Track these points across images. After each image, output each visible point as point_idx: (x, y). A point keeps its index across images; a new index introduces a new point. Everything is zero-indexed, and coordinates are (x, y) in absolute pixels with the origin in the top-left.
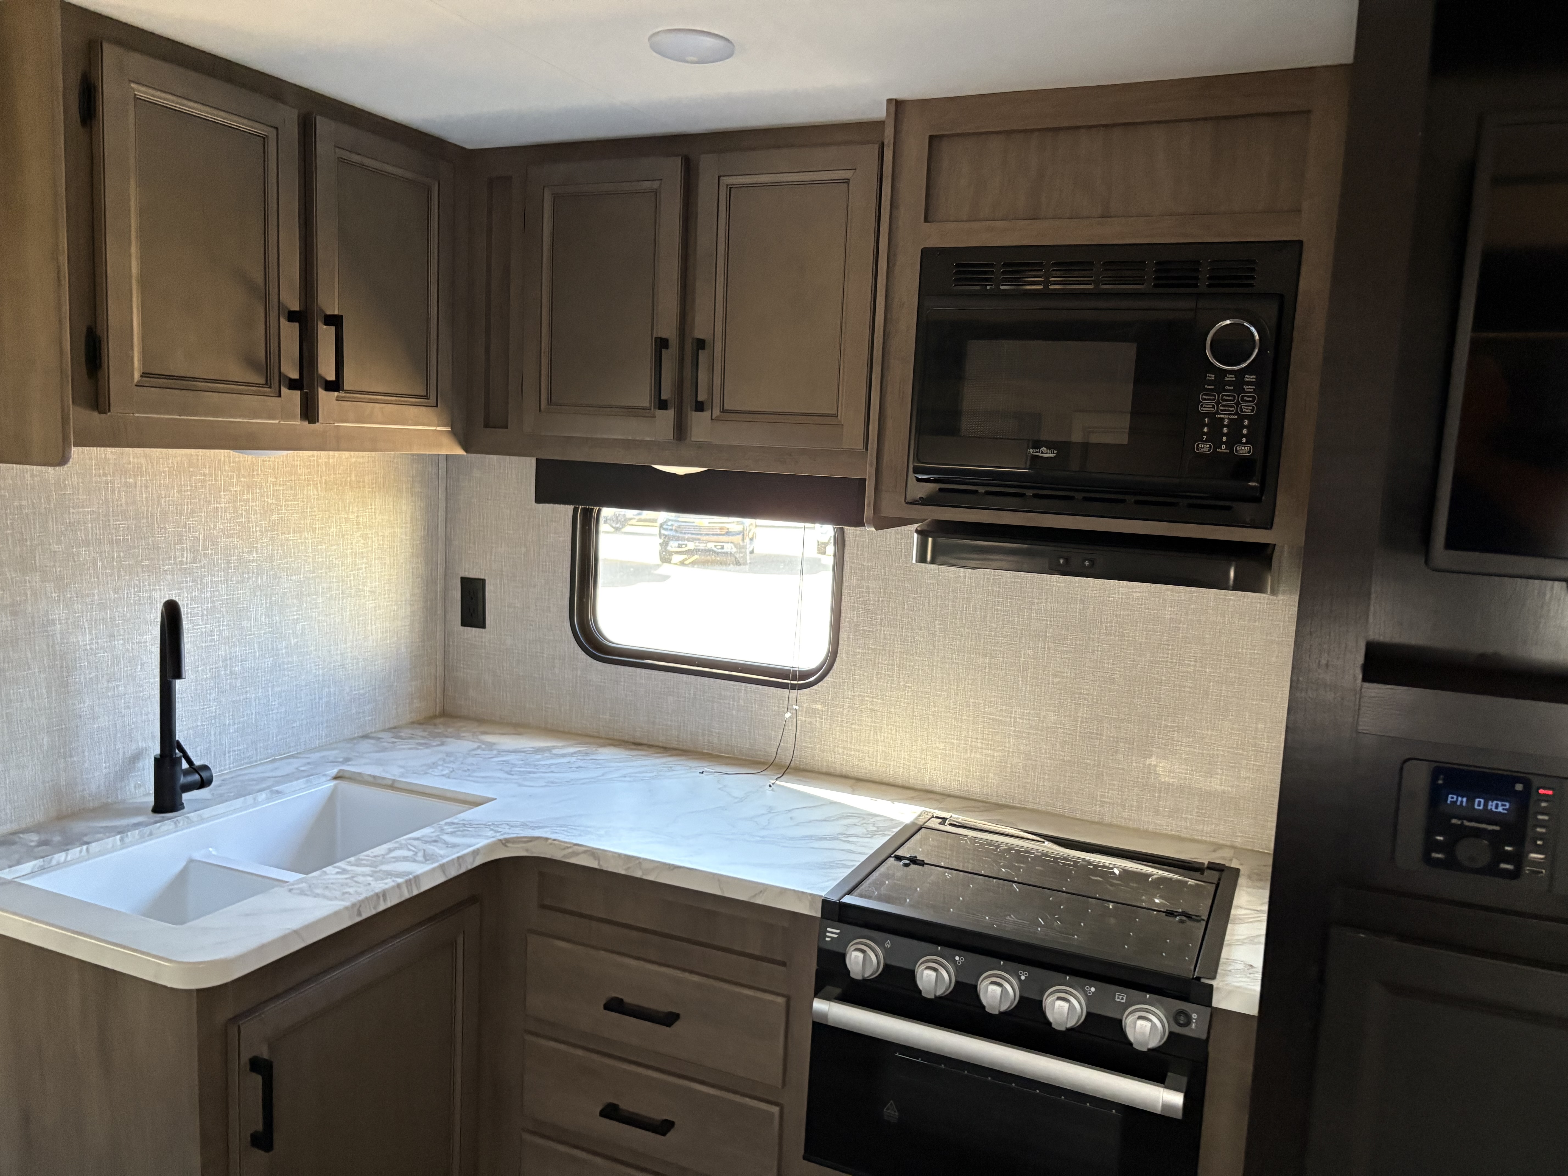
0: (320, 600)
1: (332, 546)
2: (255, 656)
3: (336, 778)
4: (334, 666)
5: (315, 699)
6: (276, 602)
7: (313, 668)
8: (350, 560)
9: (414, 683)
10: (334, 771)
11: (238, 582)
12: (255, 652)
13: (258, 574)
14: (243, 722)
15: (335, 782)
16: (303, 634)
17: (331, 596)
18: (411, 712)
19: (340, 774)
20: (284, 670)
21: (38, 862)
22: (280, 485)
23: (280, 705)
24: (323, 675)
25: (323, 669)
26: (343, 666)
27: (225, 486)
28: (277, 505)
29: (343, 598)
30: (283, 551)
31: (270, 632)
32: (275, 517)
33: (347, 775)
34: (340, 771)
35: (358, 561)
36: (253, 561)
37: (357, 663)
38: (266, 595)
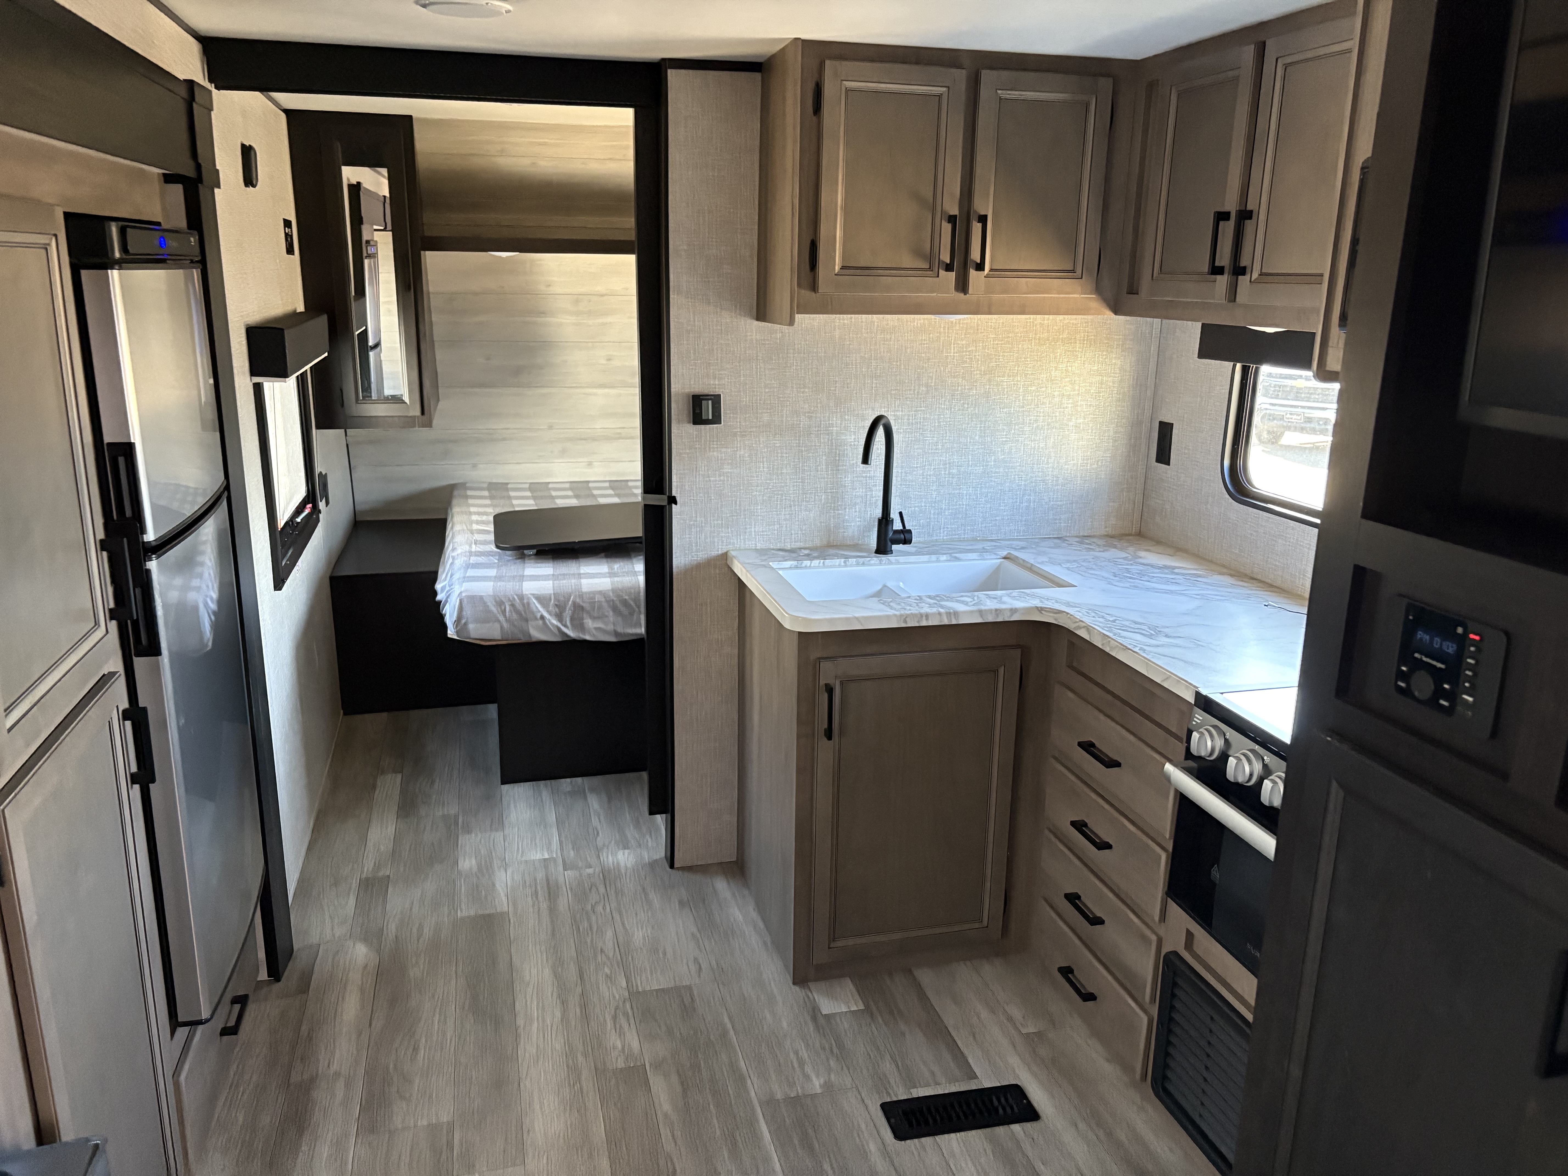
0: (1026, 429)
1: (1041, 388)
2: (968, 464)
3: (1004, 558)
4: (1036, 480)
5: (1016, 502)
6: (989, 427)
7: (1017, 479)
8: (1057, 400)
9: (1111, 504)
10: (1004, 553)
11: (959, 410)
12: (969, 461)
13: (975, 405)
14: (956, 509)
15: (1003, 560)
16: (1010, 453)
17: (1037, 427)
18: (1106, 527)
19: (1008, 556)
20: (992, 477)
21: (795, 563)
22: (999, 341)
23: (987, 502)
24: (1025, 485)
25: (1025, 481)
26: (1044, 481)
27: (955, 340)
28: (995, 355)
29: (1048, 429)
30: (998, 390)
31: (982, 448)
32: (993, 364)
33: (1012, 557)
34: (1009, 553)
35: (1064, 401)
36: (972, 396)
37: (1057, 481)
38: (981, 421)
